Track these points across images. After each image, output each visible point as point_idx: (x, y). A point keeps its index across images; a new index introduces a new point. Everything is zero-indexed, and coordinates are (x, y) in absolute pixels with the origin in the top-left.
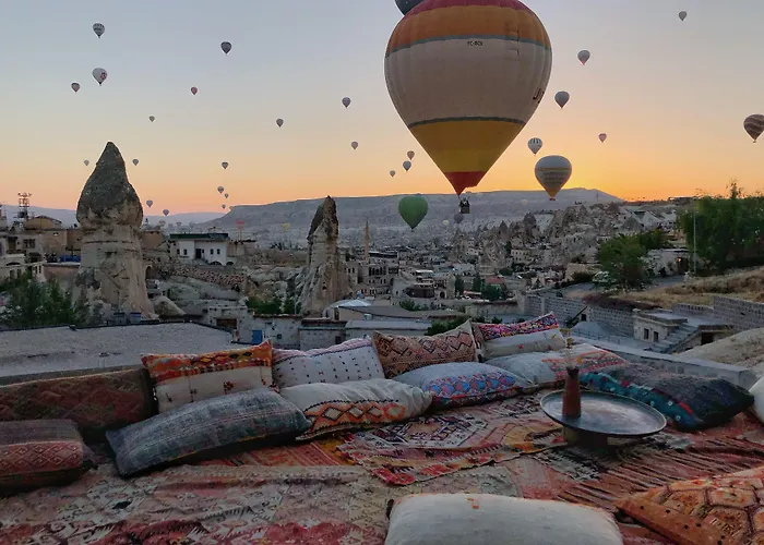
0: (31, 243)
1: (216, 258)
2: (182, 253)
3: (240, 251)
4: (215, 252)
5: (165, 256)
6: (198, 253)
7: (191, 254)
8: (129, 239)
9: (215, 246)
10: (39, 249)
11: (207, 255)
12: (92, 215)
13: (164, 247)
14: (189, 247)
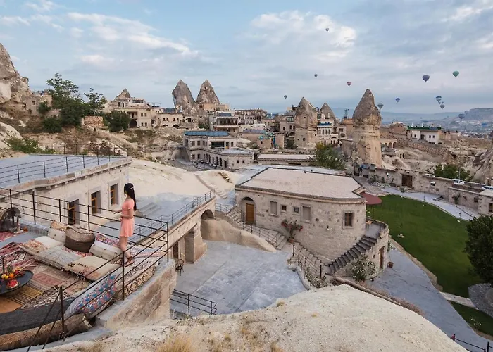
0: (341, 130)
1: (432, 140)
2: (413, 137)
3: (447, 137)
4: (432, 137)
5: (404, 138)
6: (422, 137)
7: (418, 137)
8: (372, 131)
9: (432, 135)
10: (344, 132)
11: (427, 138)
12: (356, 120)
13: (404, 133)
14: (417, 134)
